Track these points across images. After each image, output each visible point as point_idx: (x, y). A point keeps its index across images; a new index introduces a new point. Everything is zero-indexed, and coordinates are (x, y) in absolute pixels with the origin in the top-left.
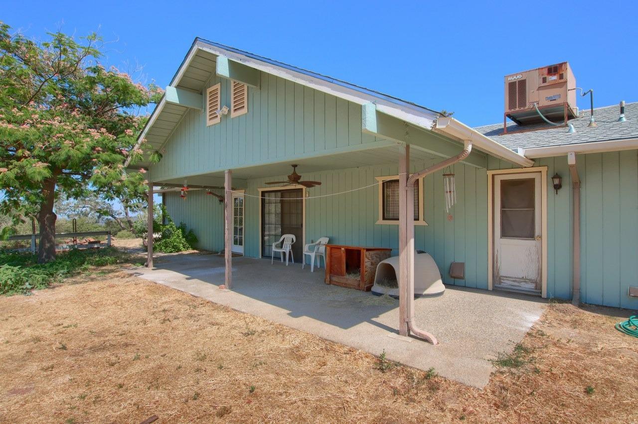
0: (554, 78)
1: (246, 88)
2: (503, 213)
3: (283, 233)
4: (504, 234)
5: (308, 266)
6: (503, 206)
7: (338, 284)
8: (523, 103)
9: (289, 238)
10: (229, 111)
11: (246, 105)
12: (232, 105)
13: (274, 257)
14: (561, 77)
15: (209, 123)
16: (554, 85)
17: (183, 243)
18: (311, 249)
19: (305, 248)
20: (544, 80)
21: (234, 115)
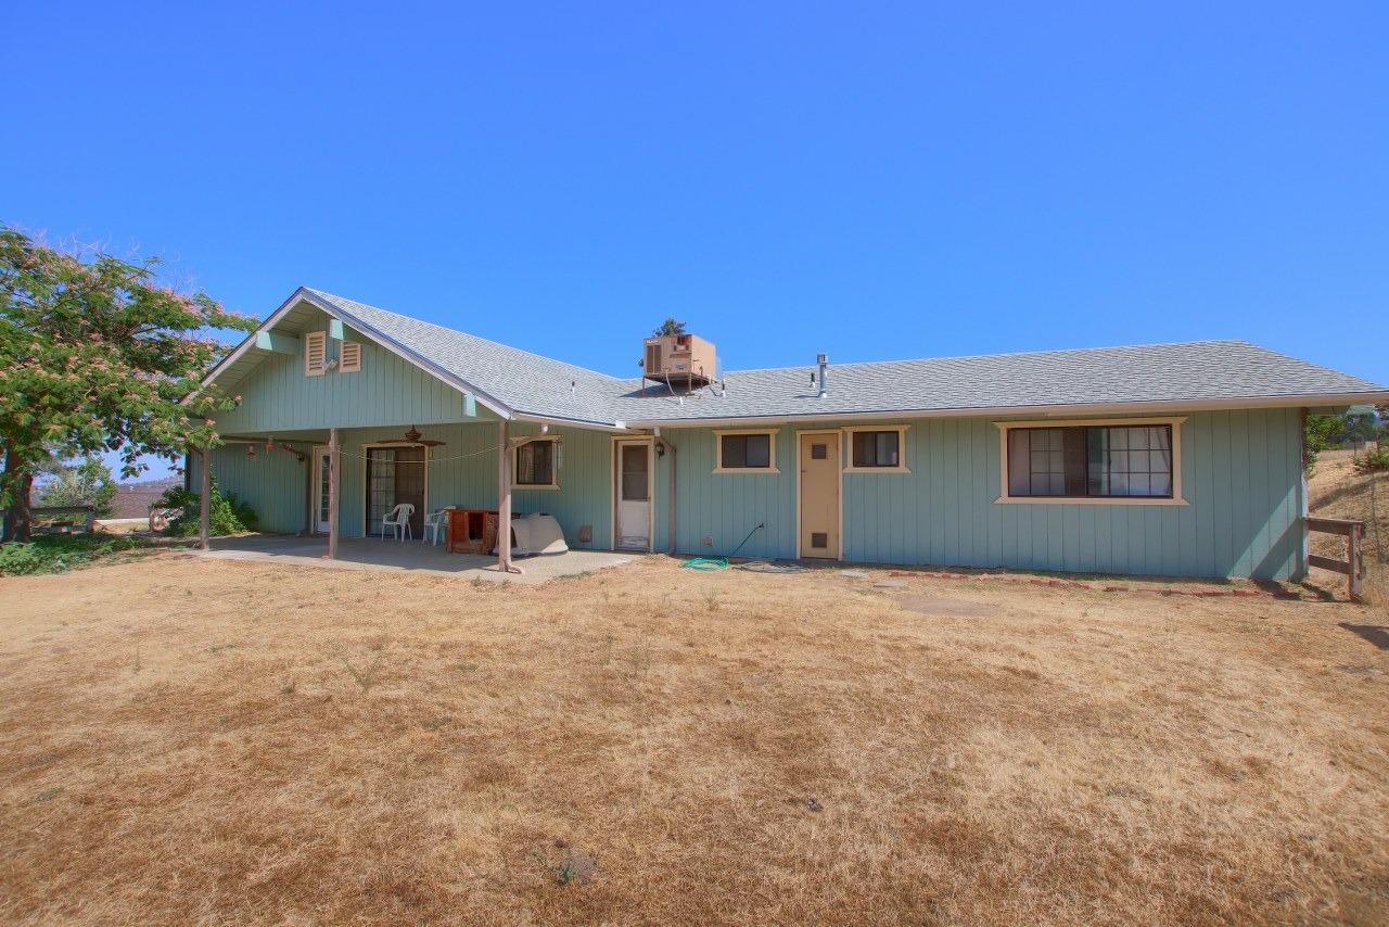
0: (682, 348)
1: (359, 348)
2: (624, 476)
3: (397, 503)
4: (625, 498)
5: (430, 541)
6: (624, 470)
7: (462, 552)
8: (658, 367)
9: (405, 509)
10: (338, 365)
11: (359, 362)
12: (342, 359)
13: (385, 535)
14: (687, 348)
15: (309, 373)
16: (681, 355)
17: (233, 523)
18: (433, 520)
19: (427, 518)
20: (675, 349)
21: (342, 370)
